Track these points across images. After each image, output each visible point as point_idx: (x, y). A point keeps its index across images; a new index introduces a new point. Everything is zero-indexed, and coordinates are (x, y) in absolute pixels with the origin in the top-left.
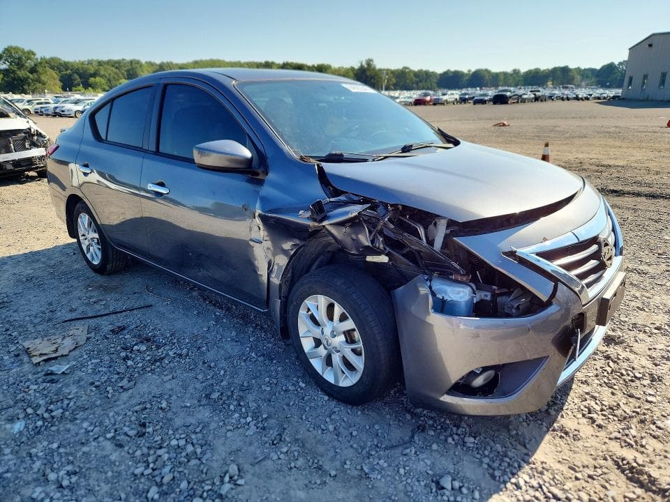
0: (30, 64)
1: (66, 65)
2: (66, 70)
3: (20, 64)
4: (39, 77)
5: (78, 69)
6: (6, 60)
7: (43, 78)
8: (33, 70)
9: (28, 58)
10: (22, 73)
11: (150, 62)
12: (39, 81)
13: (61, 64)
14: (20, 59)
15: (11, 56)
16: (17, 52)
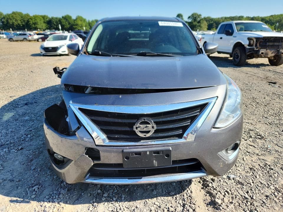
0: (198, 19)
1: (212, 20)
2: (212, 21)
3: (195, 20)
4: (200, 25)
5: (216, 21)
6: (191, 18)
7: (202, 25)
8: (199, 22)
9: (199, 17)
10: (195, 23)
11: (248, 17)
12: (200, 26)
13: (210, 19)
14: (196, 18)
15: (193, 17)
16: (195, 15)
